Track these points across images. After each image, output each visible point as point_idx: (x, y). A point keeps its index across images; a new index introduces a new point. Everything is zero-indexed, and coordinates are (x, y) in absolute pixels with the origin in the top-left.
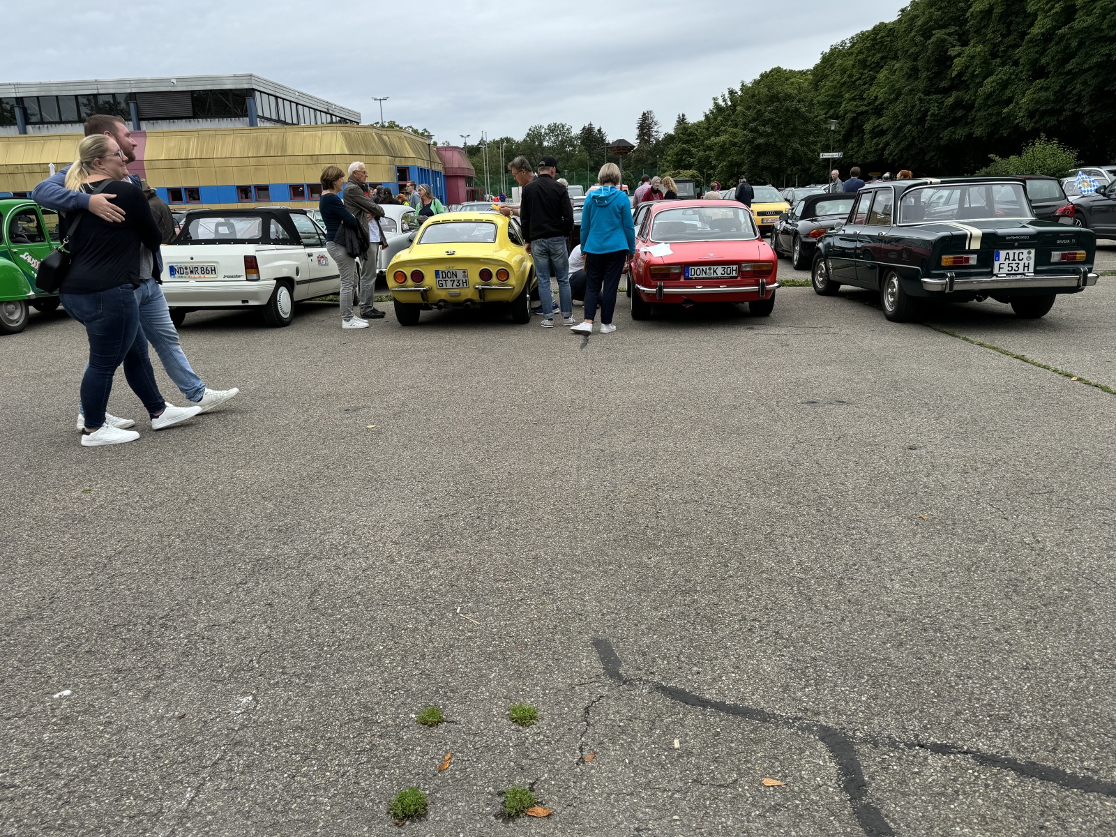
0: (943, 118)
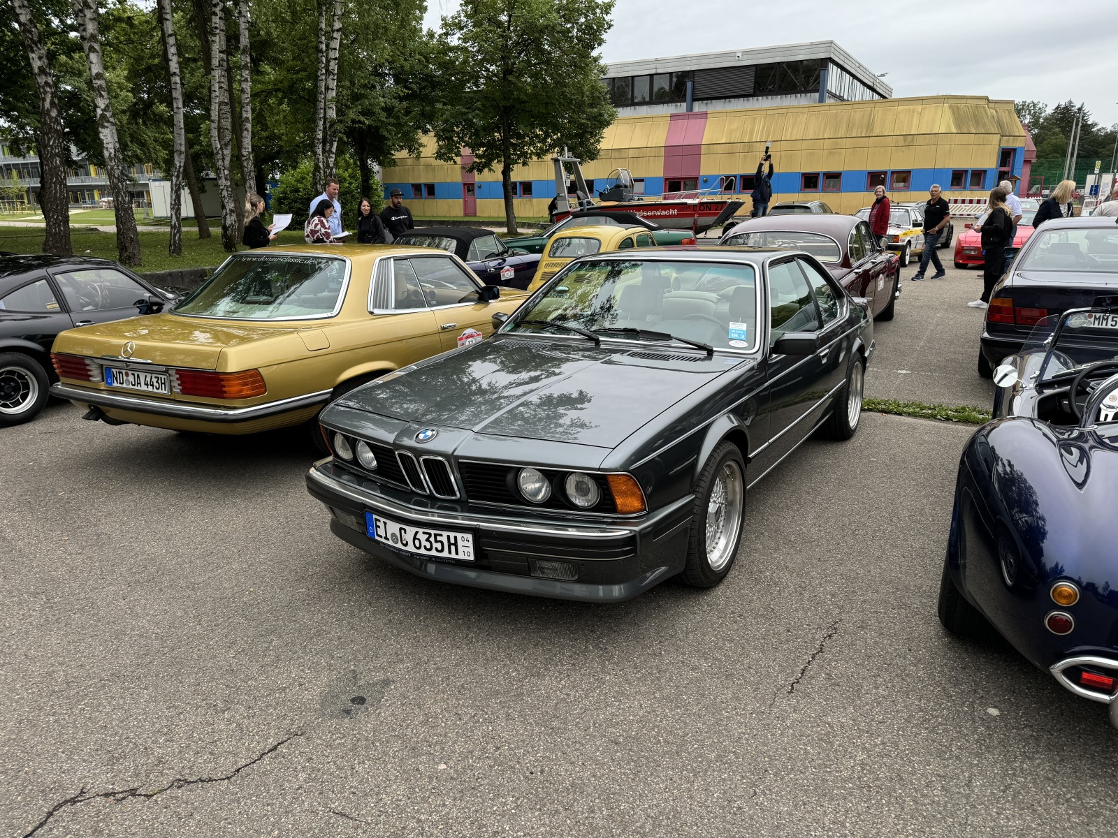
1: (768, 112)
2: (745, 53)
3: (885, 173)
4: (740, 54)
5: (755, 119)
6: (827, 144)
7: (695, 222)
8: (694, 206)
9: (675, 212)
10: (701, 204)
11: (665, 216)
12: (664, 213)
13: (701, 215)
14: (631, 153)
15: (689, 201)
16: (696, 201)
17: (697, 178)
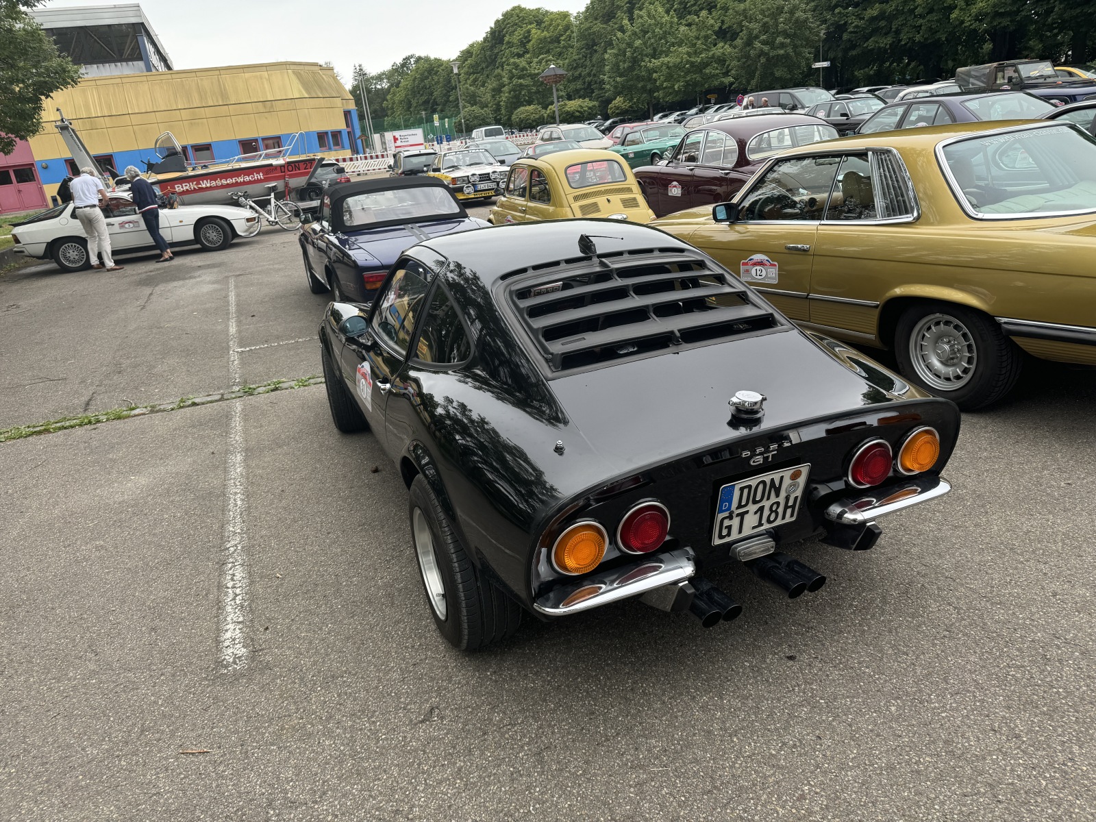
0: (864, 29)
3: (256, 140)
6: (185, 114)
7: (287, 185)
8: (281, 166)
9: (261, 176)
10: (289, 163)
11: (250, 182)
12: (247, 179)
13: (291, 176)
15: (274, 162)
16: (281, 161)
17: (33, 164)
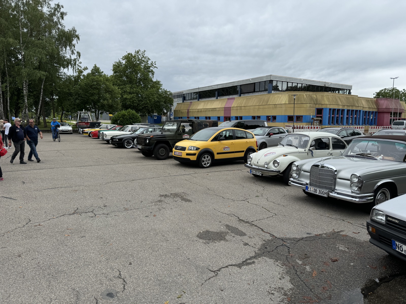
1: (247, 97)
2: (252, 79)
3: (270, 116)
4: (251, 80)
5: (244, 100)
6: (257, 107)
14: (218, 109)
17: (230, 117)
